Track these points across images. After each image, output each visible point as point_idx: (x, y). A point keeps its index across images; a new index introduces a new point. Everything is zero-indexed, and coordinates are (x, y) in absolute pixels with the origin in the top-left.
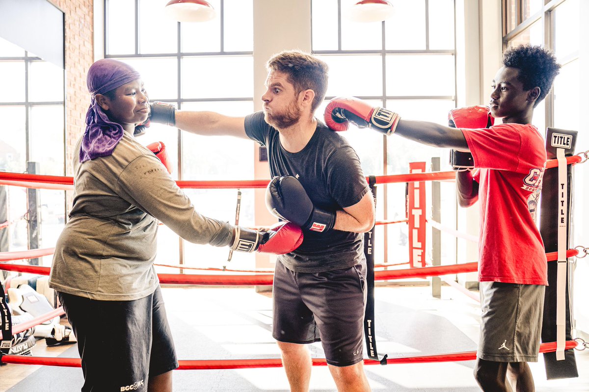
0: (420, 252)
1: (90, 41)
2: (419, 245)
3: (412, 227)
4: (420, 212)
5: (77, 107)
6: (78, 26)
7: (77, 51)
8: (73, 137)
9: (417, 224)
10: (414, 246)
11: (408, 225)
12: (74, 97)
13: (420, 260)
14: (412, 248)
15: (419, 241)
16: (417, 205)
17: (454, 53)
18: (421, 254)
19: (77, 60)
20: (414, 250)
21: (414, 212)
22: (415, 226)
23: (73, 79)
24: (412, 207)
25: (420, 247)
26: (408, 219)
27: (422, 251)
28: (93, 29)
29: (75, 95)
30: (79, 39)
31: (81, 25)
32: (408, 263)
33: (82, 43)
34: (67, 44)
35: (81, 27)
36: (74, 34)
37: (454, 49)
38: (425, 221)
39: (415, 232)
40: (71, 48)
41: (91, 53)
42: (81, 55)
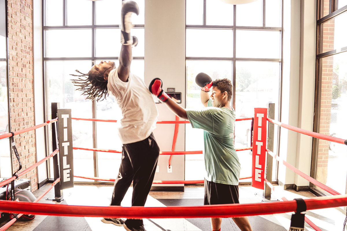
0: (260, 171)
1: (31, 17)
2: (260, 167)
3: (255, 154)
4: (261, 144)
5: (18, 64)
6: (19, 6)
7: (18, 24)
8: (15, 86)
9: (259, 152)
10: (256, 167)
11: (252, 152)
12: (16, 57)
13: (260, 177)
14: (254, 168)
15: (259, 164)
16: (259, 138)
17: (281, 30)
18: (261, 173)
19: (18, 30)
20: (256, 170)
21: (257, 143)
22: (258, 154)
23: (15, 44)
24: (256, 139)
26: (252, 147)
27: (262, 171)
28: (33, 8)
29: (17, 55)
30: (20, 15)
31: (22, 5)
32: (251, 178)
33: (23, 18)
34: (9, 19)
35: (22, 6)
36: (15, 11)
37: (281, 27)
38: (265, 151)
39: (257, 158)
40: (13, 21)
41: (31, 25)
42: (22, 27)
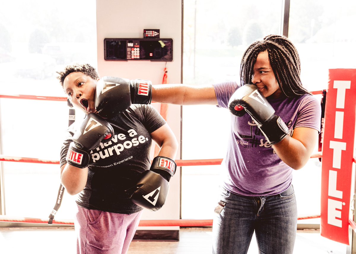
0: (340, 205)
2: (340, 194)
3: (327, 167)
4: (343, 146)
9: (337, 163)
10: (330, 195)
11: (321, 163)
13: (340, 217)
14: (326, 197)
15: (338, 189)
16: (339, 133)
18: (341, 208)
20: (330, 201)
21: (333, 144)
22: (334, 166)
24: (331, 136)
25: (341, 197)
26: (321, 153)
27: (344, 204)
32: (319, 217)
38: (351, 160)
39: (333, 176)
